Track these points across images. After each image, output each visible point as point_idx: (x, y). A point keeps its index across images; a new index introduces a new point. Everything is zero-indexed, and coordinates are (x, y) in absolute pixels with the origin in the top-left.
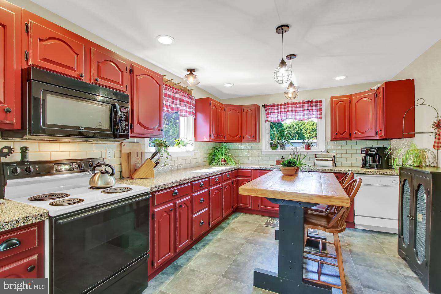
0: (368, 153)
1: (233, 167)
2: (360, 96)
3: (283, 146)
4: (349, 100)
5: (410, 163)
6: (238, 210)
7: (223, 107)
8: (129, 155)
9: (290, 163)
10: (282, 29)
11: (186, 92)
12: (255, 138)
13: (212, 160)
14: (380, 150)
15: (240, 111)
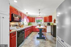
0: (48, 24)
1: (32, 26)
2: (47, 17)
3: (38, 23)
4: (46, 17)
5: (52, 25)
6: (33, 31)
7: (30, 18)
8: (20, 24)
9: (40, 25)
10: (39, 10)
11: (26, 15)
12: (35, 22)
13: (29, 25)
14: (49, 23)
15: (32, 18)
